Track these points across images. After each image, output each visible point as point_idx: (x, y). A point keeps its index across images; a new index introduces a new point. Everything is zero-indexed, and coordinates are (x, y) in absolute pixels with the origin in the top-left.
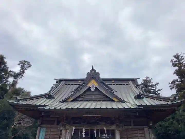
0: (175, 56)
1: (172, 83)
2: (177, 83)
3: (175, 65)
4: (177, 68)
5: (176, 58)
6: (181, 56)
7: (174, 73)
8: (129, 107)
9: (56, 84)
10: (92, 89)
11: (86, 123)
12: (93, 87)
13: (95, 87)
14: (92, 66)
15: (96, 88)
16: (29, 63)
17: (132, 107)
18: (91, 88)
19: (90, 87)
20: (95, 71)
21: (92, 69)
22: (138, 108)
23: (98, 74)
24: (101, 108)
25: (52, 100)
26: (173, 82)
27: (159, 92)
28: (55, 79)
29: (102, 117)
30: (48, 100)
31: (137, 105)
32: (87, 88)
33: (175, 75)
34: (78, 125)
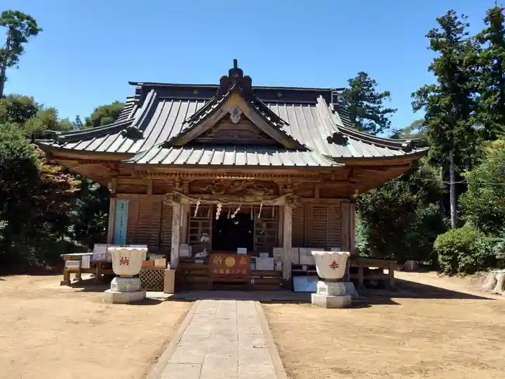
0: (441, 21)
1: (419, 93)
2: (432, 94)
3: (436, 46)
4: (438, 54)
5: (444, 26)
6: (456, 21)
7: (430, 68)
8: (316, 162)
9: (136, 97)
10: (235, 119)
11: (222, 192)
12: (235, 112)
13: (240, 113)
14: (235, 62)
15: (243, 115)
16: (34, 22)
17: (323, 164)
18: (231, 117)
19: (229, 114)
20: (240, 72)
21: (233, 67)
22: (335, 164)
23: (249, 79)
24: (258, 164)
25: (140, 142)
26: (423, 93)
27: (386, 116)
28: (131, 83)
29: (257, 182)
30: (130, 142)
31: (333, 158)
32: (222, 115)
33: (432, 73)
34: (207, 196)
